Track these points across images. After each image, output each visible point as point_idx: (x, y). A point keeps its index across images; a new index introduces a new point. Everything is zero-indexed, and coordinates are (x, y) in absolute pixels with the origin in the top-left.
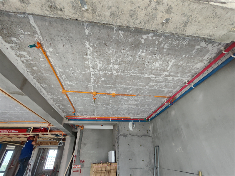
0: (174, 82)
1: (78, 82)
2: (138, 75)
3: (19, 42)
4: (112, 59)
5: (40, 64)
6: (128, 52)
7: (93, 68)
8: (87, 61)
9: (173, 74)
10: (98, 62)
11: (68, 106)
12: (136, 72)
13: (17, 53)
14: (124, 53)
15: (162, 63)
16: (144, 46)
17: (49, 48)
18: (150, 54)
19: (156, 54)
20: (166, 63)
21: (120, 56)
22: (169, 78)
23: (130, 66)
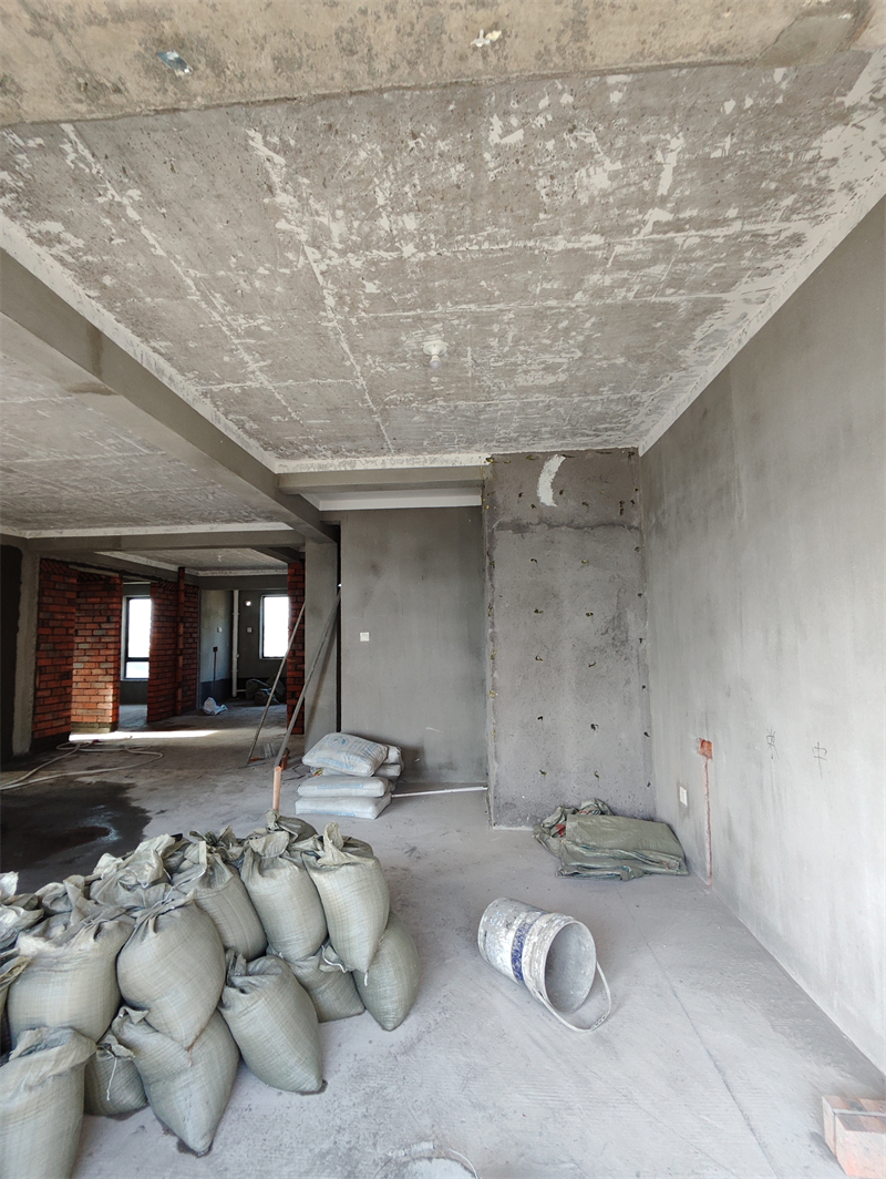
0: (712, 254)
1: (277, 316)
2: (521, 244)
3: (21, 184)
4: (377, 189)
5: (118, 260)
6: (442, 145)
7: (315, 244)
8: (283, 220)
9: (695, 213)
10: (327, 213)
11: (275, 419)
12: (504, 231)
13: (33, 231)
14: (422, 151)
15: (618, 166)
16: (504, 100)
17: (126, 190)
18: (545, 134)
19: (575, 127)
20: (641, 160)
21: (409, 171)
22: (679, 238)
23: (468, 211)
